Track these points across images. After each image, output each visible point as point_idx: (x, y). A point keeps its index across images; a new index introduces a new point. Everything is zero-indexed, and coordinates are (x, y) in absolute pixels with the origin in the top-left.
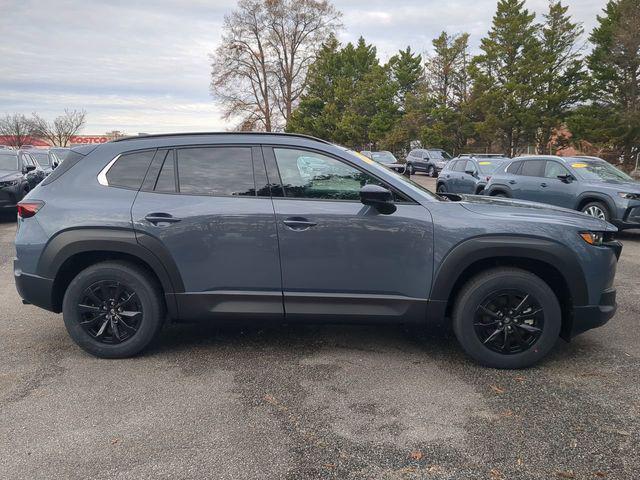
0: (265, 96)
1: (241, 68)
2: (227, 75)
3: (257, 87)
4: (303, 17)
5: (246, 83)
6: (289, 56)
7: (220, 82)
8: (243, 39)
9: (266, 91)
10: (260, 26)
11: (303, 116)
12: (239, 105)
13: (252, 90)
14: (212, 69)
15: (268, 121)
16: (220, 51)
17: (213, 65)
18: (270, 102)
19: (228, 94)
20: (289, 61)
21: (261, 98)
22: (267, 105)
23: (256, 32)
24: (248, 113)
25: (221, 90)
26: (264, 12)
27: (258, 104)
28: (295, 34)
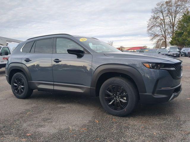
0: (165, 32)
1: (157, 24)
2: (152, 27)
3: (162, 29)
4: (179, 5)
5: (159, 29)
6: (173, 19)
7: (150, 29)
8: (158, 15)
9: (165, 30)
10: (163, 10)
11: (176, 37)
12: (156, 36)
13: (160, 31)
14: (147, 26)
15: (166, 40)
16: (150, 20)
17: (148, 24)
18: (166, 34)
19: (152, 32)
20: (174, 20)
21: (163, 33)
22: (165, 35)
23: (162, 13)
24: (158, 38)
25: (150, 31)
26: (165, 6)
27: (162, 35)
28: (176, 11)
